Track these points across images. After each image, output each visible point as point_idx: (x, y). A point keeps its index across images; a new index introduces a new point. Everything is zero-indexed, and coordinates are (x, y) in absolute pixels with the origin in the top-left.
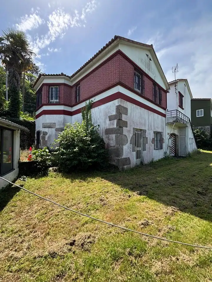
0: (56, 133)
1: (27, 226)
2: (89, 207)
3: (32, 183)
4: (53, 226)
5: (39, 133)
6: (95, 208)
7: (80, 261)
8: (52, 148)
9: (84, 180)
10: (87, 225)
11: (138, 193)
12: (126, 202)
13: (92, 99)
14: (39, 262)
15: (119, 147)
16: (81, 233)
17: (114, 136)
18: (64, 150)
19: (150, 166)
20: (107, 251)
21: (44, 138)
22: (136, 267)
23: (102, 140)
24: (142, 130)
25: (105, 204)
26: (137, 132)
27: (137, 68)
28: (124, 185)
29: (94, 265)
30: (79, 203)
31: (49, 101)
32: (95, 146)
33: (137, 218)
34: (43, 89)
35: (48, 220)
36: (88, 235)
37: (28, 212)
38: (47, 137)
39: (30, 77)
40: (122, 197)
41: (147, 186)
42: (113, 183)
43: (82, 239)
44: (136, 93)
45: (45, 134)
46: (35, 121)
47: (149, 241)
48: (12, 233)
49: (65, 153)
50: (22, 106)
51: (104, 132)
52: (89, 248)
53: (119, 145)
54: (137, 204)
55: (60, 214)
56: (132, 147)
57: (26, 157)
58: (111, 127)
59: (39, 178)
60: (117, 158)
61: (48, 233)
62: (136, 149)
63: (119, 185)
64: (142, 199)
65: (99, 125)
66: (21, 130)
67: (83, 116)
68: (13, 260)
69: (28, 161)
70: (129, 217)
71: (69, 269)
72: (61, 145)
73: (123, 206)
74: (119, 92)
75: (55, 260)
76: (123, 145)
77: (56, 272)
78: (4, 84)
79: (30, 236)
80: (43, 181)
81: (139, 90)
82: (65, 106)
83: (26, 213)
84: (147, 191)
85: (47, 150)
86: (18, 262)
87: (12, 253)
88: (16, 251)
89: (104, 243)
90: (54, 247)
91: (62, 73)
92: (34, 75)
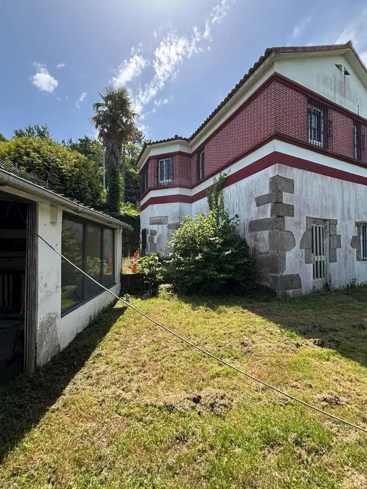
0: (168, 231)
1: (134, 362)
2: (222, 352)
3: (138, 305)
4: (168, 369)
5: (145, 231)
6: (232, 356)
7: (209, 428)
8: (163, 254)
9: (213, 308)
10: (219, 379)
11: (315, 341)
12: (289, 354)
13: (226, 171)
14: (151, 412)
15: (277, 255)
16: (208, 388)
17: (265, 234)
18: (181, 258)
19: (347, 294)
20: (253, 426)
21: (152, 240)
22: (309, 467)
23: (243, 242)
24: (326, 220)
25: (249, 352)
26: (315, 225)
27: (313, 99)
28: (286, 324)
29: (232, 440)
30: (206, 343)
31: (158, 182)
32: (230, 252)
33: (313, 386)
34: (150, 165)
35: (161, 360)
36: (220, 393)
37: (135, 345)
38: (156, 237)
39: (132, 149)
40: (283, 345)
41: (337, 331)
42: (264, 318)
43: (212, 397)
44: (312, 148)
45: (154, 233)
46: (139, 215)
47: (338, 432)
48: (118, 367)
49: (183, 263)
50: (122, 194)
51: (247, 227)
52: (222, 414)
53: (278, 250)
54: (314, 362)
55: (177, 354)
56: (304, 254)
57: (130, 267)
58: (260, 218)
59: (146, 298)
60: (272, 274)
61: (162, 378)
62: (314, 259)
63: (276, 323)
64: (325, 354)
65: (237, 216)
66: (123, 229)
67: (210, 201)
68: (121, 400)
69: (133, 273)
70: (297, 381)
71: (193, 434)
72: (176, 249)
73: (284, 360)
74: (275, 152)
75: (172, 416)
76: (284, 250)
77: (175, 433)
78: (101, 165)
79: (139, 375)
80: (153, 303)
81: (320, 141)
82: (180, 188)
83: (132, 345)
84: (337, 342)
85: (157, 258)
86: (127, 405)
87: (119, 392)
88: (123, 390)
89: (247, 413)
90: (171, 398)
91: (176, 136)
92: (137, 145)
